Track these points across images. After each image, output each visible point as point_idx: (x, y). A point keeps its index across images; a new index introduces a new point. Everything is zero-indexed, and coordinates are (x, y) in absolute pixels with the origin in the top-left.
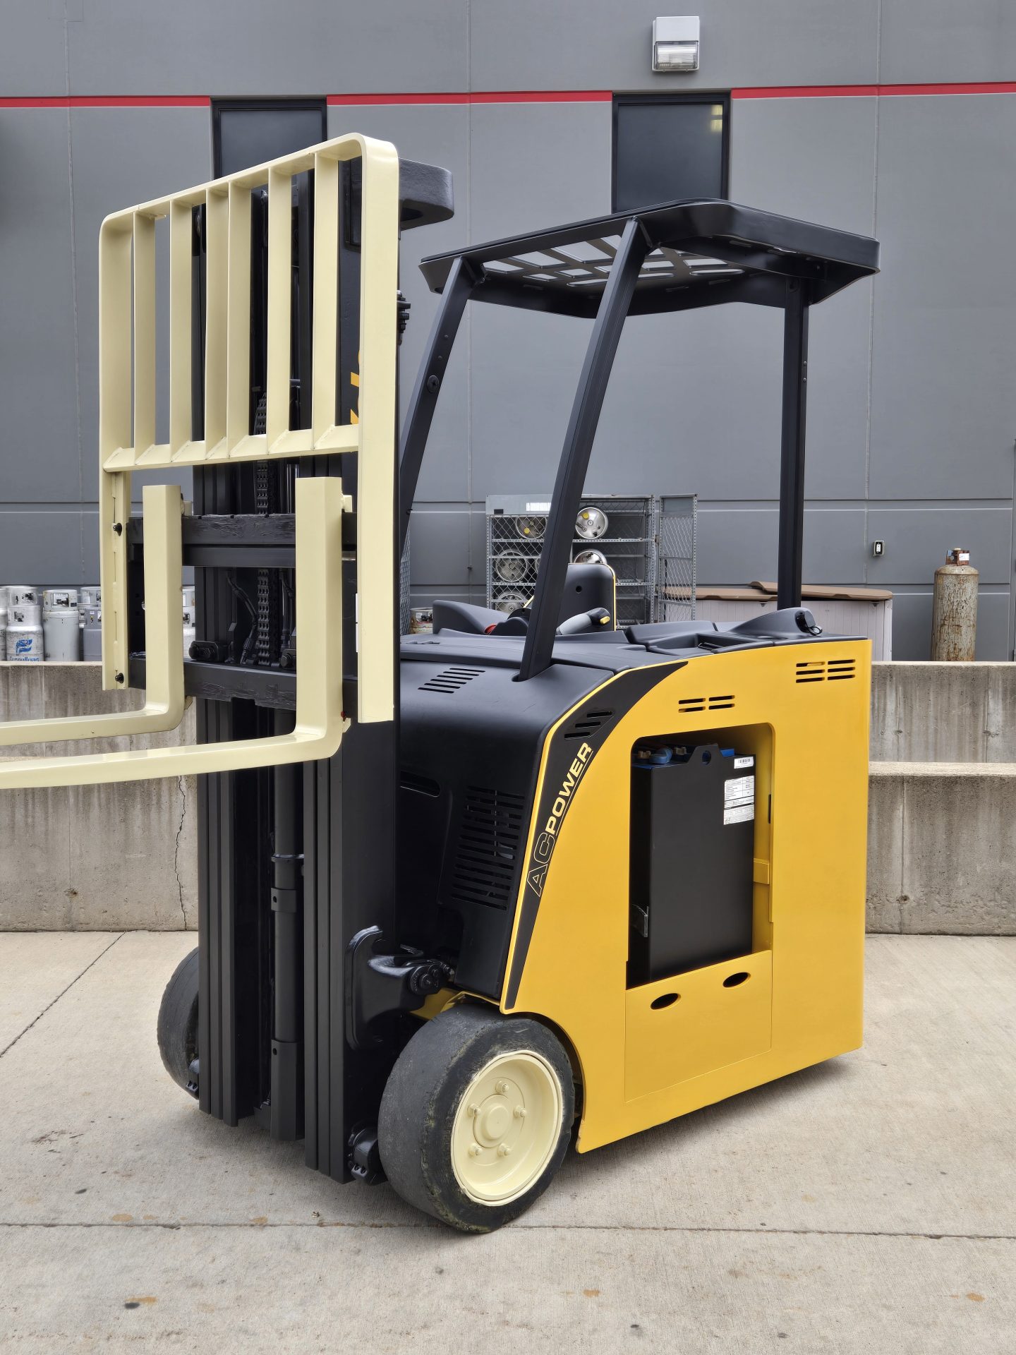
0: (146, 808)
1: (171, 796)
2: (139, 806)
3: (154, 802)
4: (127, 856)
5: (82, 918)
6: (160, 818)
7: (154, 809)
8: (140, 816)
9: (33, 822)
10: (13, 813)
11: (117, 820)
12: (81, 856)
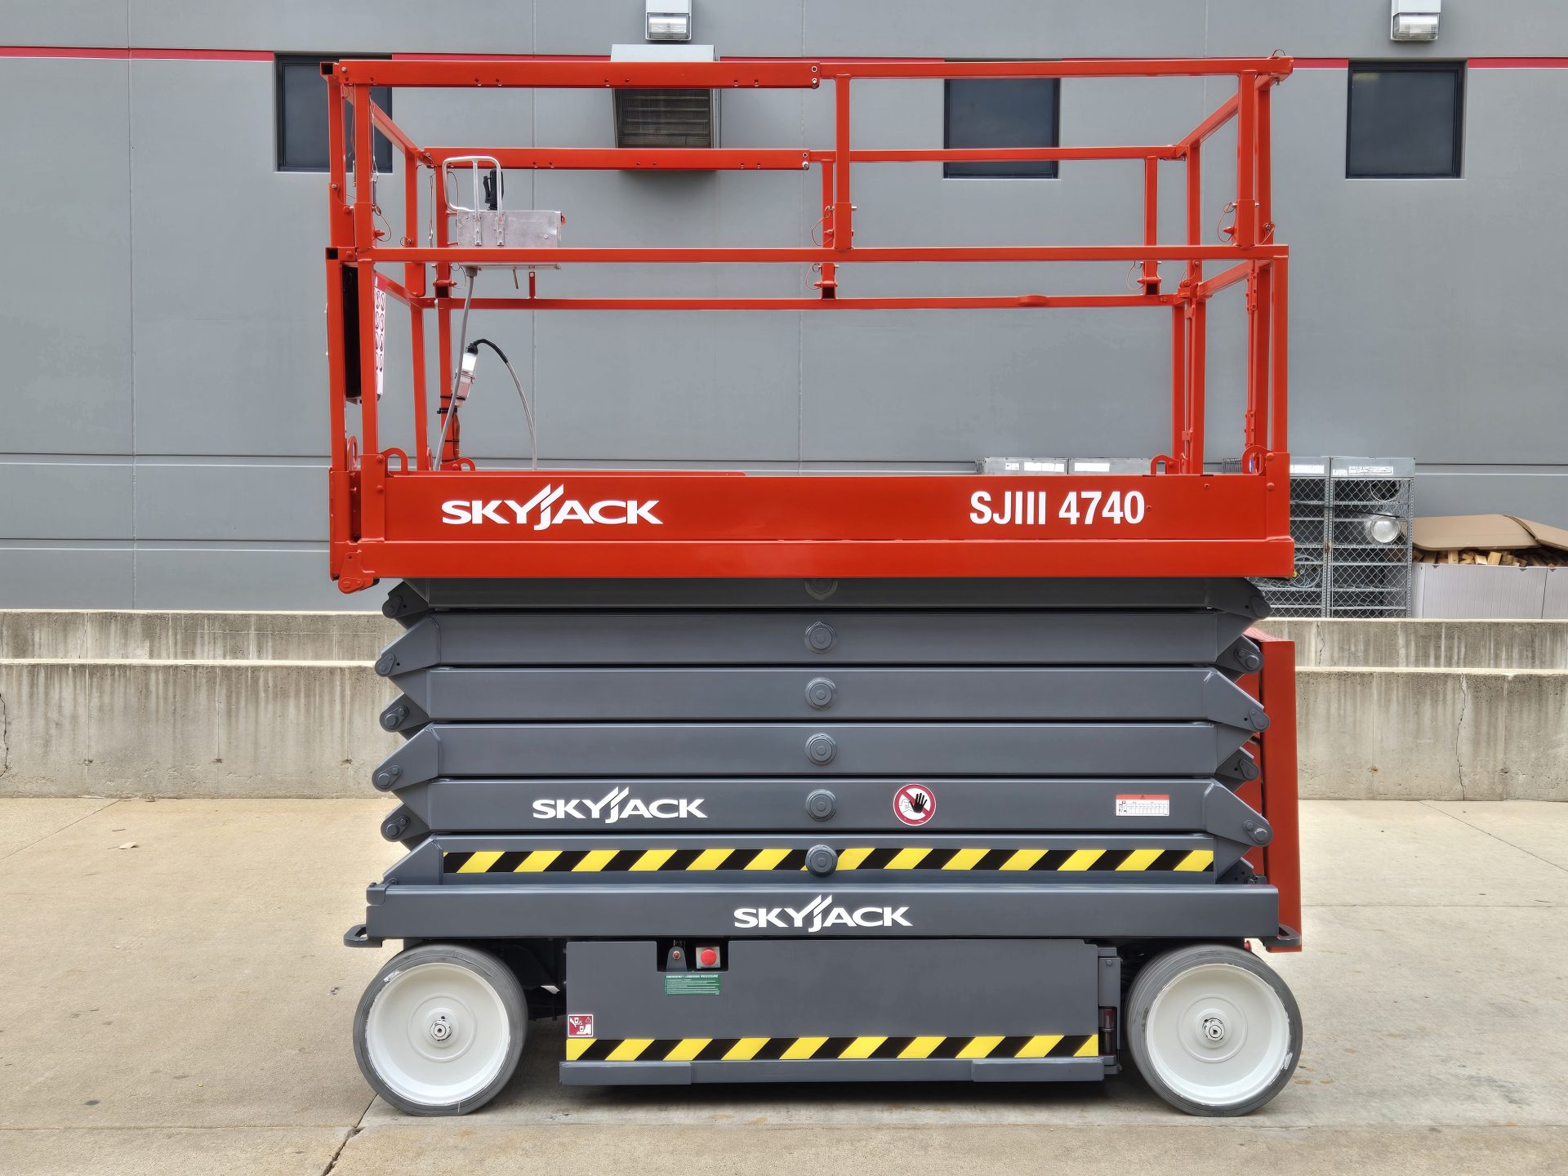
0: (1435, 702)
1: (1454, 694)
2: (1429, 702)
3: (1441, 699)
4: (1418, 742)
5: (1381, 790)
6: (1445, 711)
7: (1440, 704)
8: (1430, 709)
9: (1345, 713)
10: (1329, 706)
11: (1412, 712)
12: (1382, 741)
